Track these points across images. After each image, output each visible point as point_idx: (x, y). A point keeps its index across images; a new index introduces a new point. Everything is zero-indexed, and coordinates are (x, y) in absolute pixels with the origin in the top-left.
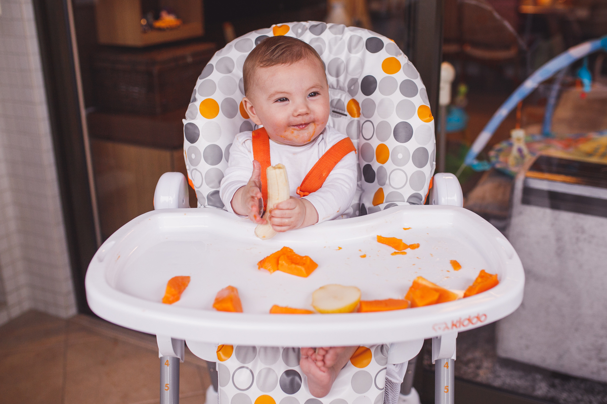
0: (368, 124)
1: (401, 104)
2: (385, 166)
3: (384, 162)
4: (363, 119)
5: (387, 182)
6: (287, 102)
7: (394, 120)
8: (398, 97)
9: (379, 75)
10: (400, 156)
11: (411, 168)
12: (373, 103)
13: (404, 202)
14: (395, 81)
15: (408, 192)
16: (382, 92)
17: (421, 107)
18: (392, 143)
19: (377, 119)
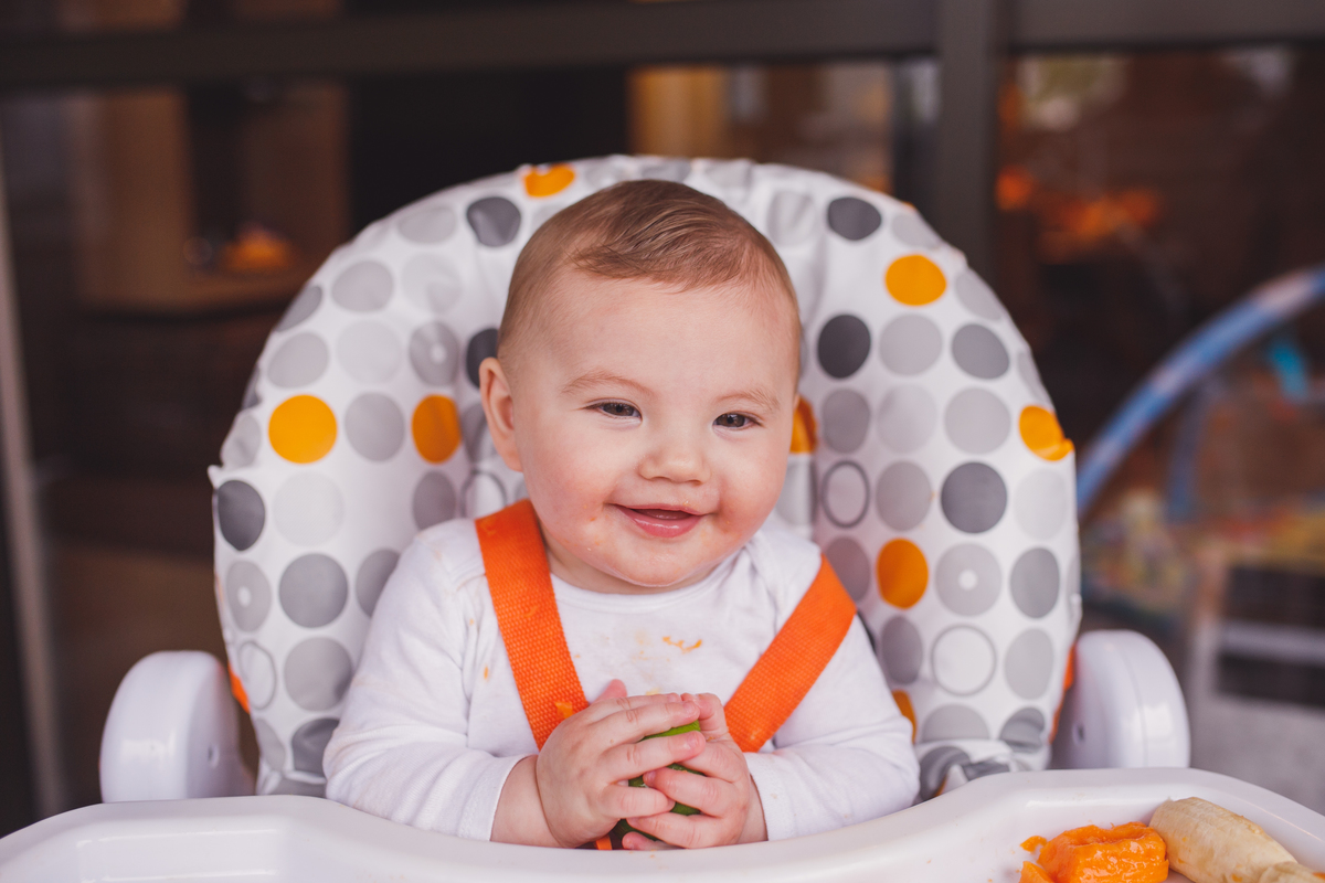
0: (846, 476)
1: (959, 403)
2: (915, 614)
3: (910, 600)
4: (827, 459)
5: (925, 670)
6: (632, 420)
7: (940, 458)
8: (946, 379)
9: (878, 310)
10: (968, 580)
11: (1006, 620)
12: (860, 403)
13: (986, 737)
14: (931, 328)
15: (1000, 705)
16: (891, 364)
17: (1028, 412)
18: (935, 536)
19: (877, 454)
